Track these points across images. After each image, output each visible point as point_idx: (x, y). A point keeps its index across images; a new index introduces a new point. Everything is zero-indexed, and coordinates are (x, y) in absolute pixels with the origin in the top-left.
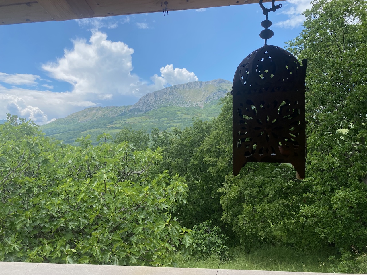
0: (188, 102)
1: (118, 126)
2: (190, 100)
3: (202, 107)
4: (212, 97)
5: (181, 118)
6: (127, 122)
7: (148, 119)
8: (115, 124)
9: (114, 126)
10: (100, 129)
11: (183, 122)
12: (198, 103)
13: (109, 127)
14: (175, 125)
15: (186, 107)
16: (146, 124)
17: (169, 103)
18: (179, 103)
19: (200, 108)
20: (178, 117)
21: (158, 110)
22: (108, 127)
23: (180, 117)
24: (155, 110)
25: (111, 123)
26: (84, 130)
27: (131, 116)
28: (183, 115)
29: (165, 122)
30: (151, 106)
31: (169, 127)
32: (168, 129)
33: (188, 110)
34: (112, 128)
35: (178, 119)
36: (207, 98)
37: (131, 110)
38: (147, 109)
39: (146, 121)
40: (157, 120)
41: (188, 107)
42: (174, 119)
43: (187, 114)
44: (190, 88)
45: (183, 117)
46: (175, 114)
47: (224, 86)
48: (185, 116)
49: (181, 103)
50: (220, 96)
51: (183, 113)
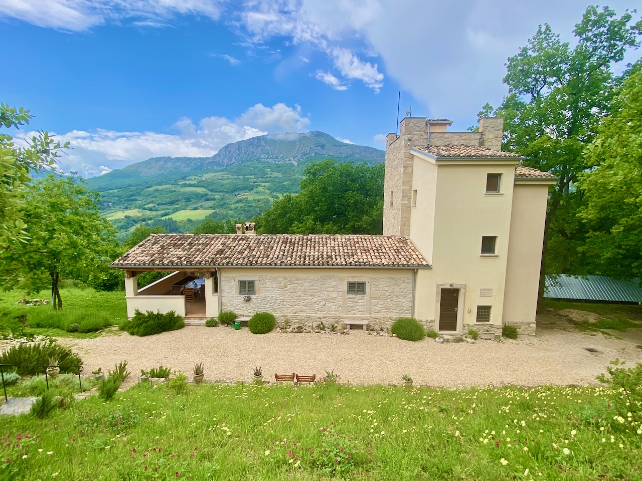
0: (280, 157)
1: (192, 182)
2: (282, 155)
3: (296, 164)
4: (308, 153)
5: (270, 177)
6: (204, 179)
7: (230, 176)
8: (189, 180)
9: (188, 182)
10: (169, 186)
11: (273, 182)
12: (291, 158)
13: (181, 183)
14: (263, 184)
15: (277, 163)
16: (228, 181)
17: (256, 157)
18: (268, 158)
19: (293, 165)
20: (267, 175)
21: (243, 164)
22: (179, 183)
23: (270, 175)
24: (240, 165)
25: (184, 178)
26: (149, 186)
27: (208, 171)
28: (273, 173)
29: (252, 180)
30: (234, 160)
31: (256, 187)
32: (254, 189)
33: (280, 167)
34: (185, 185)
35: (267, 178)
36: (302, 153)
37: (209, 163)
38: (229, 163)
40: (242, 177)
41: (280, 163)
42: (263, 178)
43: (278, 172)
45: (273, 176)
46: (264, 171)
47: (322, 140)
48: (275, 174)
49: (271, 158)
50: (317, 152)
51: (273, 170)
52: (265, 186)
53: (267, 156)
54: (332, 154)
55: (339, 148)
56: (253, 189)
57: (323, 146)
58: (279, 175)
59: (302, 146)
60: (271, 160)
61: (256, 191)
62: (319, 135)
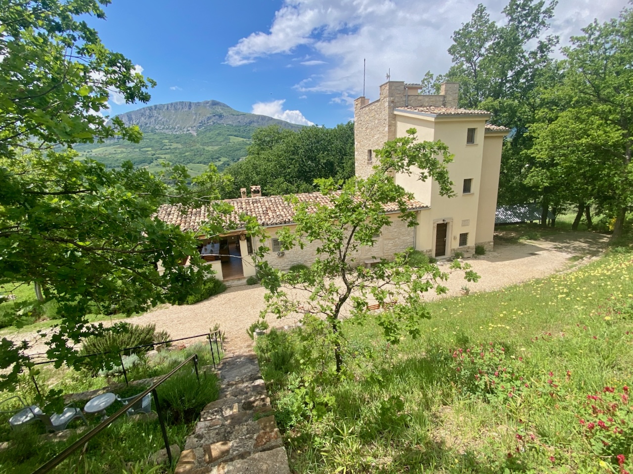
0: (177, 127)
2: (178, 125)
3: (195, 134)
4: (206, 122)
5: (170, 148)
7: (124, 150)
11: (173, 153)
12: (189, 129)
14: (163, 156)
15: (175, 133)
16: (122, 156)
17: (150, 129)
18: (163, 128)
19: (193, 135)
20: (165, 147)
27: (97, 146)
28: (172, 144)
29: (149, 153)
31: (156, 160)
32: (154, 161)
33: (178, 137)
35: (167, 149)
36: (200, 123)
39: (122, 152)
40: (138, 150)
41: (177, 133)
42: (161, 149)
43: (177, 143)
44: (175, 109)
45: (172, 147)
46: (162, 143)
47: (219, 110)
48: (174, 145)
49: (167, 129)
50: (215, 121)
51: (172, 141)
52: (165, 158)
53: (162, 126)
54: (230, 123)
55: (237, 117)
56: (152, 162)
57: (220, 116)
58: (180, 146)
59: (198, 115)
61: (156, 164)
62: (215, 103)
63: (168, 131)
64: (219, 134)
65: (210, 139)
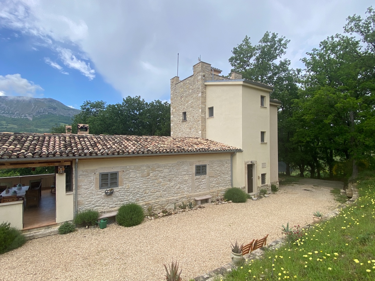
0: (16, 113)
2: (18, 112)
3: (31, 119)
4: (42, 112)
5: (6, 127)
12: (26, 115)
15: (13, 117)
18: (3, 113)
19: (29, 120)
20: (2, 126)
28: (9, 124)
33: (16, 120)
35: (3, 128)
41: (15, 117)
43: (14, 124)
47: (54, 105)
49: (6, 114)
50: (50, 112)
51: (9, 122)
53: (3, 112)
54: (62, 114)
55: (68, 111)
57: (55, 109)
59: (36, 107)
60: (6, 115)
62: (51, 101)
63: (7, 115)
64: (51, 121)
65: (44, 123)
